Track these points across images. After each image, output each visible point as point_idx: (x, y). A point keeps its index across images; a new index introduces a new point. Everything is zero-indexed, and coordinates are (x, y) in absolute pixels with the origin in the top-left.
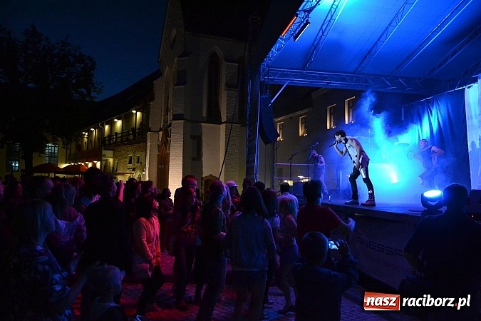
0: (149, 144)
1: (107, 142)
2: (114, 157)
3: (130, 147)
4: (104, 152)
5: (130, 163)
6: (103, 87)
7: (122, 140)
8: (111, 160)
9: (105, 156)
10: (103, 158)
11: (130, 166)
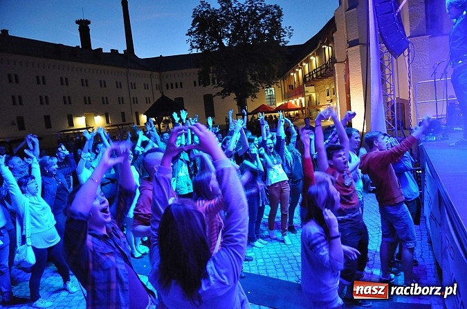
0: (337, 75)
1: (307, 79)
2: (316, 91)
3: (326, 80)
4: (306, 89)
5: (328, 95)
6: (293, 30)
7: (317, 75)
8: (314, 95)
9: (307, 92)
10: (306, 94)
11: (329, 98)
